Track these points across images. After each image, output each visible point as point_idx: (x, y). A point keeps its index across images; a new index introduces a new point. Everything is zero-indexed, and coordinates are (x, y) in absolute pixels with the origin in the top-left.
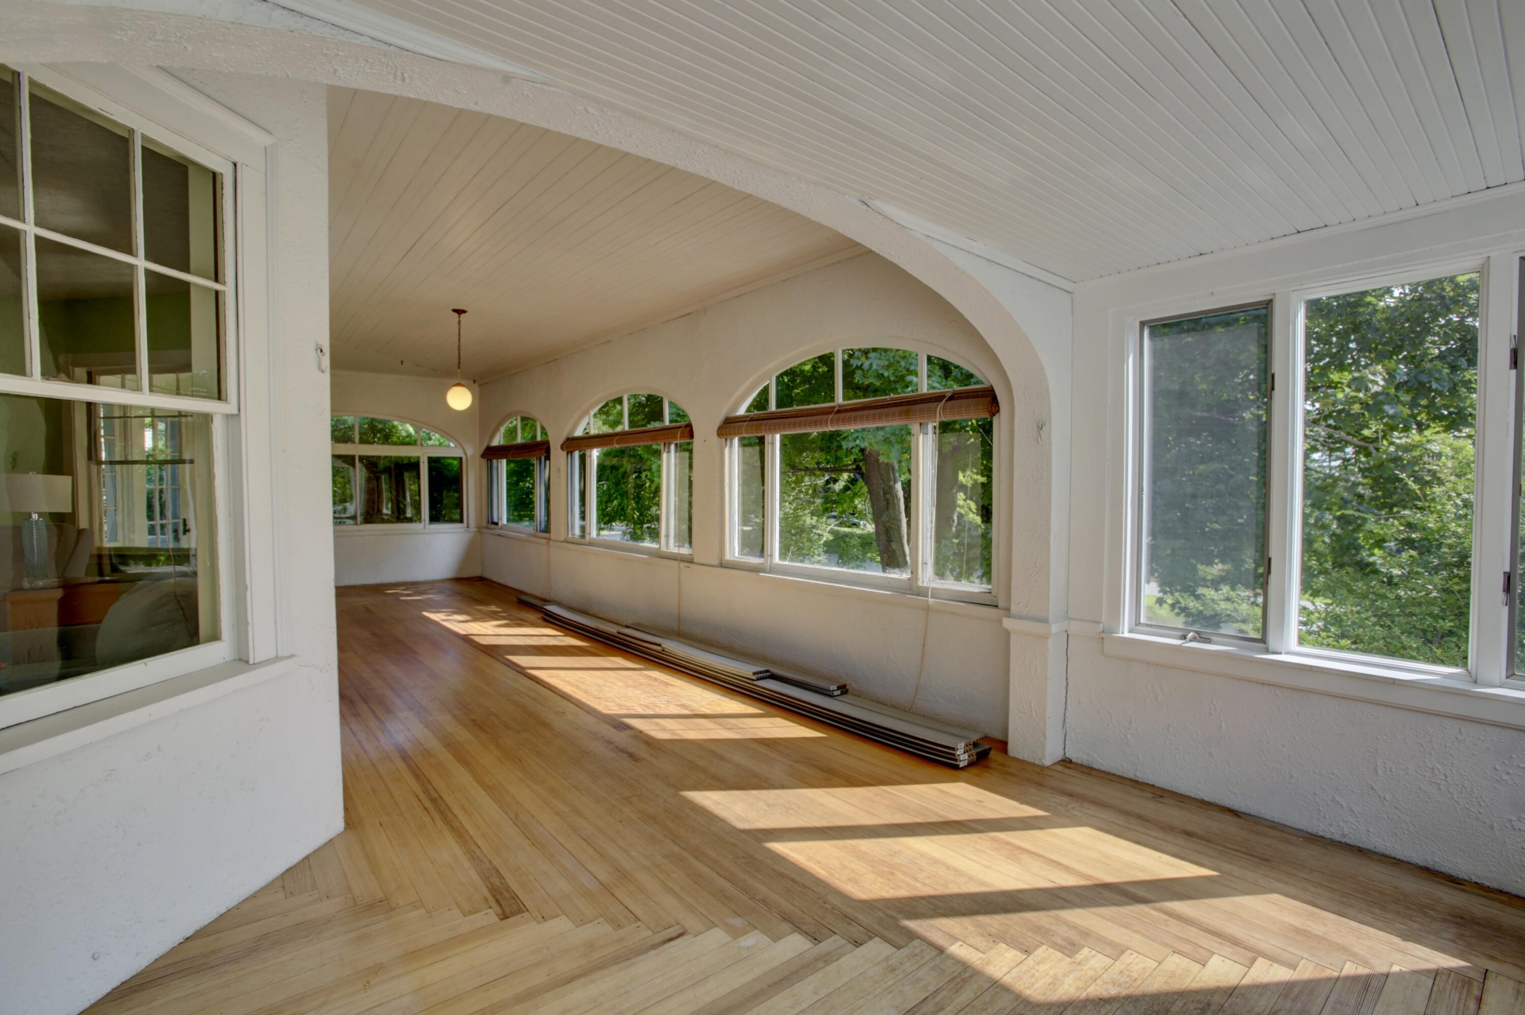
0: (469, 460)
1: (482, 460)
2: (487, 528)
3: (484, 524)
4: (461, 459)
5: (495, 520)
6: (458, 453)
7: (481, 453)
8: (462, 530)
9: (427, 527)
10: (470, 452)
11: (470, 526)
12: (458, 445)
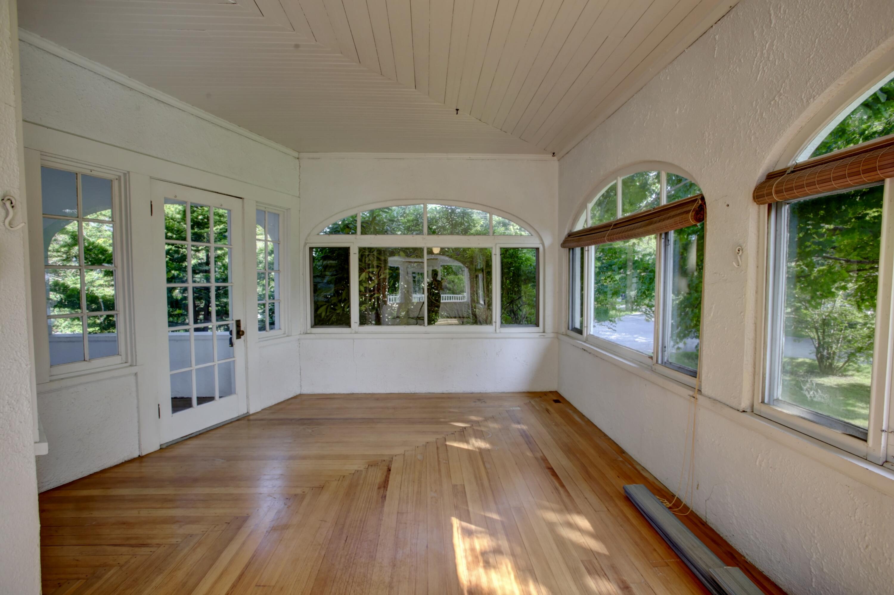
0: (546, 251)
1: (563, 249)
2: (566, 335)
3: (563, 329)
4: (537, 249)
5: (578, 326)
6: (535, 243)
7: (562, 242)
8: (537, 335)
9: (498, 331)
10: (548, 241)
11: (546, 331)
12: (533, 233)
